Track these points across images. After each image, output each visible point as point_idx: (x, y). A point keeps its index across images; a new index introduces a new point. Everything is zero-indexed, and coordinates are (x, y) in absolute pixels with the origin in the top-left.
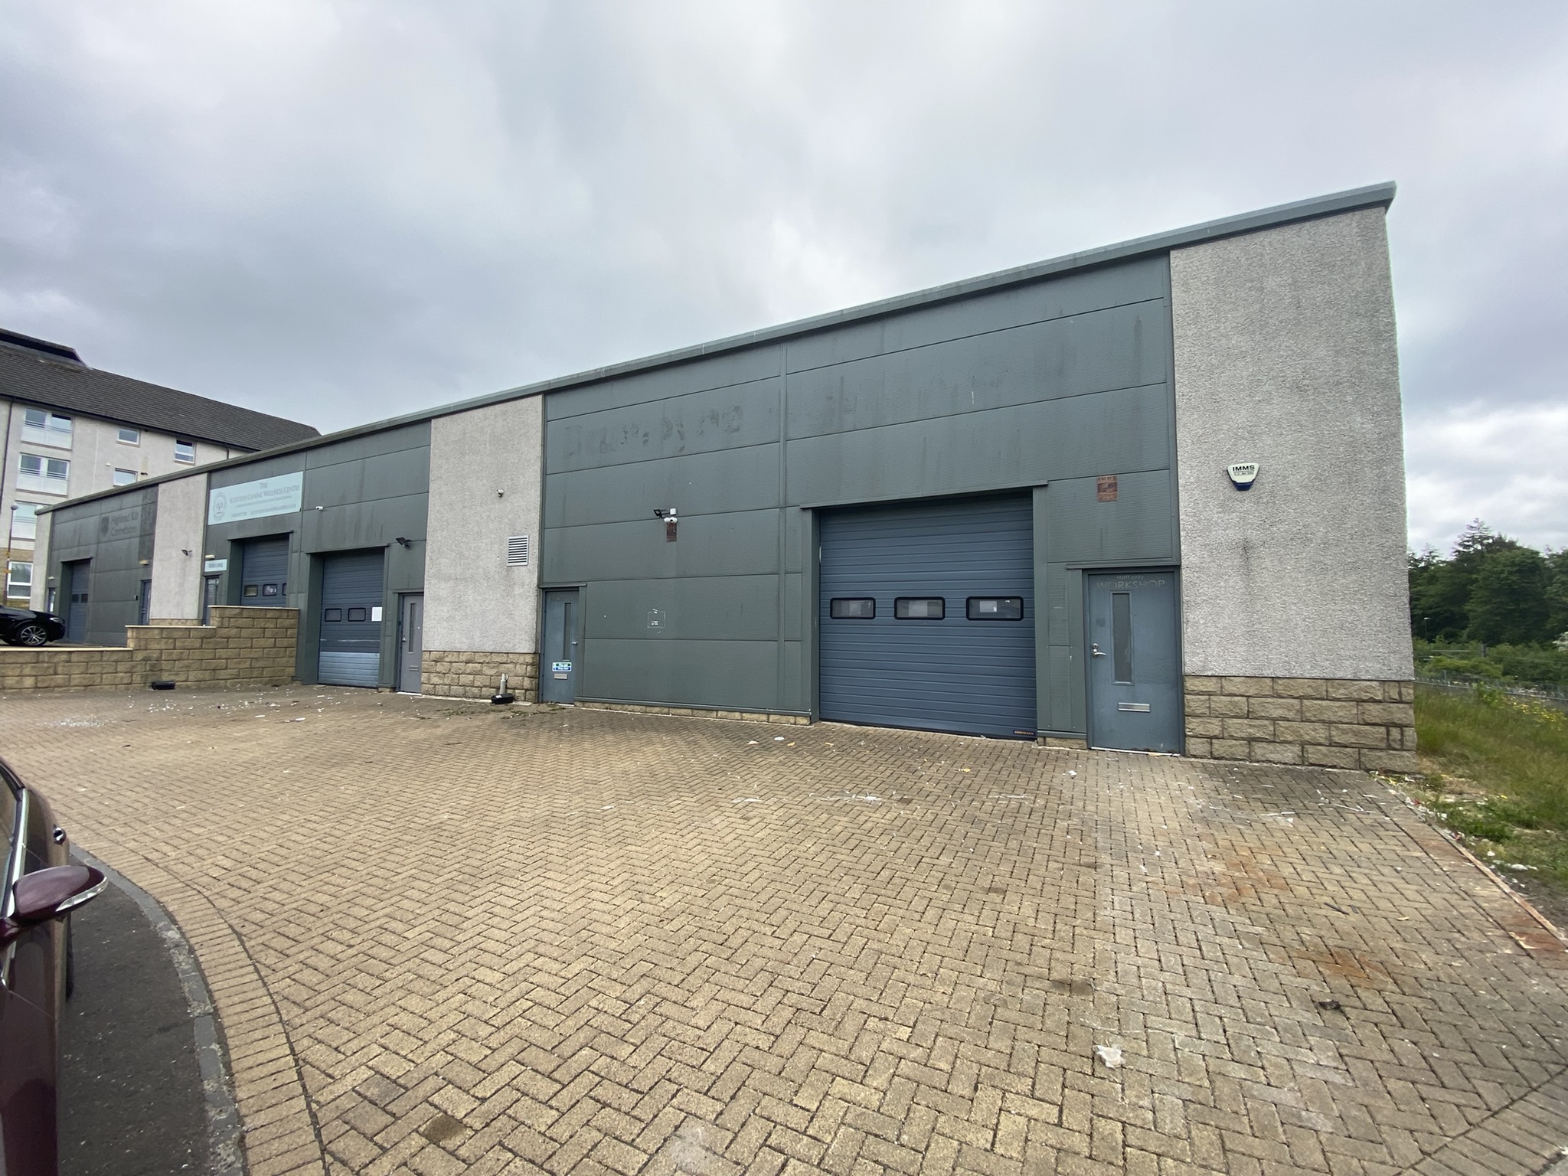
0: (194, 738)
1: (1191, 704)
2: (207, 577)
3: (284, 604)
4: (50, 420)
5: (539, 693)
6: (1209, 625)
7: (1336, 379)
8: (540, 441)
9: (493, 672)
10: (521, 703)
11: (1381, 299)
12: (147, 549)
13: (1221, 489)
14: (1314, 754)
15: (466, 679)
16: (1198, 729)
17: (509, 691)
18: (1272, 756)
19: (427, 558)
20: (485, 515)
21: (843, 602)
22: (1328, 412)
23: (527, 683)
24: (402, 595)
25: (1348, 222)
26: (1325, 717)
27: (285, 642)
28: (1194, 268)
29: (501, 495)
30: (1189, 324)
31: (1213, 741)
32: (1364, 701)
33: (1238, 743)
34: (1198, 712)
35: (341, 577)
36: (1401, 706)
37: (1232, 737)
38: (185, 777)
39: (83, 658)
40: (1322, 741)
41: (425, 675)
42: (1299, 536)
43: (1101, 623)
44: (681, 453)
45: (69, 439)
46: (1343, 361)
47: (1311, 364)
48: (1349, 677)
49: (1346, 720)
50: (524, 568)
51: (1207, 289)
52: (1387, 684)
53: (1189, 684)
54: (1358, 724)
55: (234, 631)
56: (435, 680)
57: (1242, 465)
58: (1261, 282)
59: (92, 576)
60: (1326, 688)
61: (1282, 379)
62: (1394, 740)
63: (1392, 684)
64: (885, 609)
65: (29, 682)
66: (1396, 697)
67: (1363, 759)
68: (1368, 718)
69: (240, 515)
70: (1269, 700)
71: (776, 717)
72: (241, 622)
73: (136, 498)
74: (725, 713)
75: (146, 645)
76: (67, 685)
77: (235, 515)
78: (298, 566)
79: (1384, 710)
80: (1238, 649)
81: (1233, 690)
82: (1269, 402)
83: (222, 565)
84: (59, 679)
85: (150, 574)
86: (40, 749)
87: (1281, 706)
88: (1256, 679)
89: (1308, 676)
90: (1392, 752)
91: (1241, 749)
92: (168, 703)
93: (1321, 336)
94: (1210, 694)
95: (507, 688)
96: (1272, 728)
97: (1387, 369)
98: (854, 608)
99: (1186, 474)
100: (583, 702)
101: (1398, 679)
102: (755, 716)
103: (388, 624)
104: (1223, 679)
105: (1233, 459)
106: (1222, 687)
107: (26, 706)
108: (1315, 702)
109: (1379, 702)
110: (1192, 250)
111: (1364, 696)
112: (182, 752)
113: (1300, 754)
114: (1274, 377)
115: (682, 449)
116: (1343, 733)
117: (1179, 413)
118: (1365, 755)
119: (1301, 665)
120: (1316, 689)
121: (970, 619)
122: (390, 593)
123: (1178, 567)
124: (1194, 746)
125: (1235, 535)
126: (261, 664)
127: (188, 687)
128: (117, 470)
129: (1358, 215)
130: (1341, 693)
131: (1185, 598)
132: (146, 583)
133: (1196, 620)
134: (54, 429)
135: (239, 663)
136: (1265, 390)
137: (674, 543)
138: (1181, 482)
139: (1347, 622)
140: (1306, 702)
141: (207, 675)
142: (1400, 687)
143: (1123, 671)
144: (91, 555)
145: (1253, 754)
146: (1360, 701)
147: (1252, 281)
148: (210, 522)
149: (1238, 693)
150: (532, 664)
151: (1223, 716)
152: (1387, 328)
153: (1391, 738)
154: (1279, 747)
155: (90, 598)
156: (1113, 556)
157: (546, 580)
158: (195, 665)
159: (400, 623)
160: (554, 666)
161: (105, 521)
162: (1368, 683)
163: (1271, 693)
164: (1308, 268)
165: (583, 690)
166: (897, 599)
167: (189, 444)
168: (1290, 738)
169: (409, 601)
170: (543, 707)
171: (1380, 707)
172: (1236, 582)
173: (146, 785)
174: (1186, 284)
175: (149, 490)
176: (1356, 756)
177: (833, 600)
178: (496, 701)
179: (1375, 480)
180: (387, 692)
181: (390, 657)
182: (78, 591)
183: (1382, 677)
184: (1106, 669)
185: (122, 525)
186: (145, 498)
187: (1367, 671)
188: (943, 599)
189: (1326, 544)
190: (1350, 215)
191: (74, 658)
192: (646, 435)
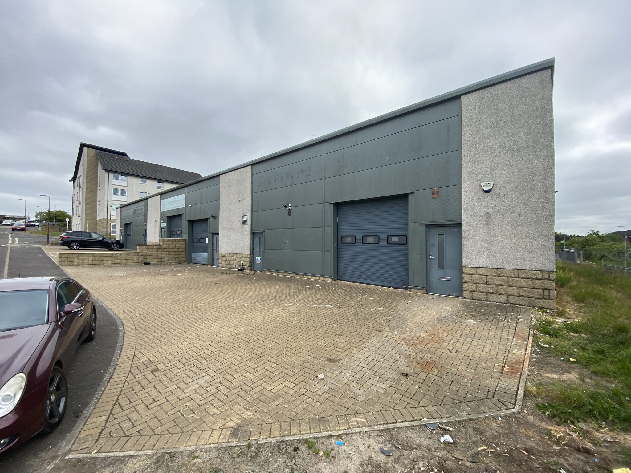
0: (149, 279)
1: (465, 278)
2: (162, 228)
3: (181, 237)
4: (120, 177)
5: (252, 267)
6: (472, 247)
7: (527, 145)
8: (250, 182)
9: (239, 260)
10: (246, 271)
11: (547, 109)
12: (146, 220)
13: (479, 192)
14: (512, 300)
15: (231, 262)
16: (467, 288)
17: (243, 267)
18: (496, 299)
19: (220, 222)
20: (236, 207)
21: (346, 237)
22: (523, 159)
23: (248, 264)
24: (214, 234)
25: (535, 77)
26: (517, 285)
27: (182, 250)
28: (471, 102)
29: (240, 200)
30: (468, 126)
31: (473, 293)
32: (534, 279)
33: (483, 294)
34: (467, 281)
35: (198, 228)
36: (549, 281)
37: (480, 292)
38: (141, 290)
39: (125, 255)
40: (516, 294)
41: (220, 261)
42: (509, 211)
43: (433, 246)
44: (292, 184)
45: (127, 183)
46: (530, 137)
47: (516, 139)
48: (528, 269)
49: (525, 286)
50: (246, 225)
51: (475, 111)
52: (543, 272)
53: (464, 270)
54: (531, 288)
55: (167, 246)
56: (223, 262)
57: (486, 183)
58: (497, 106)
59: (132, 228)
60: (518, 273)
61: (504, 146)
62: (546, 296)
63: (546, 272)
64: (359, 239)
65: (110, 262)
66: (548, 278)
67: (532, 302)
68: (535, 286)
69: (169, 208)
70: (495, 277)
71: (322, 278)
72: (169, 243)
73: (142, 203)
74: (306, 276)
75: (142, 251)
76: (121, 263)
77: (168, 208)
78: (185, 225)
79: (542, 283)
80: (483, 257)
81: (481, 273)
82: (498, 156)
83: (165, 225)
84: (118, 261)
85: (147, 227)
86: (108, 282)
87: (499, 280)
88: (490, 269)
89: (511, 268)
90: (545, 300)
91: (484, 296)
92: (147, 269)
93: (521, 127)
94: (472, 274)
95: (243, 266)
96: (496, 288)
97: (549, 140)
98: (349, 239)
99: (465, 187)
100: (264, 271)
101: (548, 270)
102: (315, 278)
103: (210, 244)
104: (477, 269)
105: (484, 180)
106: (477, 272)
107: (108, 269)
108: (514, 279)
109: (540, 279)
110: (469, 95)
111: (534, 277)
112: (144, 283)
113: (507, 299)
114: (501, 146)
115: (293, 183)
116: (525, 292)
117: (463, 162)
118: (533, 301)
119: (508, 263)
120: (514, 273)
121: (388, 244)
122: (210, 233)
123: (461, 224)
124: (465, 294)
125: (483, 211)
126: (175, 257)
127: (154, 264)
128: (141, 192)
129: (539, 74)
130: (524, 275)
131: (463, 236)
132: (146, 230)
133: (468, 245)
134: (122, 180)
135: (168, 256)
136: (497, 151)
137: (290, 216)
138: (463, 190)
139: (528, 246)
140: (510, 279)
141: (160, 260)
142: (549, 274)
143: (441, 265)
144: (132, 221)
145: (488, 298)
146: (532, 279)
147: (494, 106)
148: (162, 211)
149: (483, 274)
150: (250, 258)
151: (477, 283)
152: (550, 122)
153: (544, 294)
154: (499, 296)
155: (132, 235)
156: (437, 219)
157: (253, 229)
158: (156, 257)
159: (213, 244)
160: (256, 259)
161: (135, 211)
162: (536, 272)
163: (496, 275)
164: (517, 99)
165: (265, 267)
166: (363, 236)
167: (161, 183)
168: (503, 293)
169: (216, 236)
170: (253, 272)
171: (539, 281)
172: (483, 230)
173: (131, 292)
174: (467, 109)
175: (146, 201)
176: (530, 301)
177: (342, 236)
178: (239, 270)
179: (542, 187)
180: (210, 266)
181: (210, 255)
182: (129, 233)
183: (541, 269)
184: (435, 264)
185: (139, 212)
186: (144, 203)
187: (535, 267)
188: (379, 236)
189: (520, 214)
190: (535, 74)
191: (122, 255)
192: (282, 178)
